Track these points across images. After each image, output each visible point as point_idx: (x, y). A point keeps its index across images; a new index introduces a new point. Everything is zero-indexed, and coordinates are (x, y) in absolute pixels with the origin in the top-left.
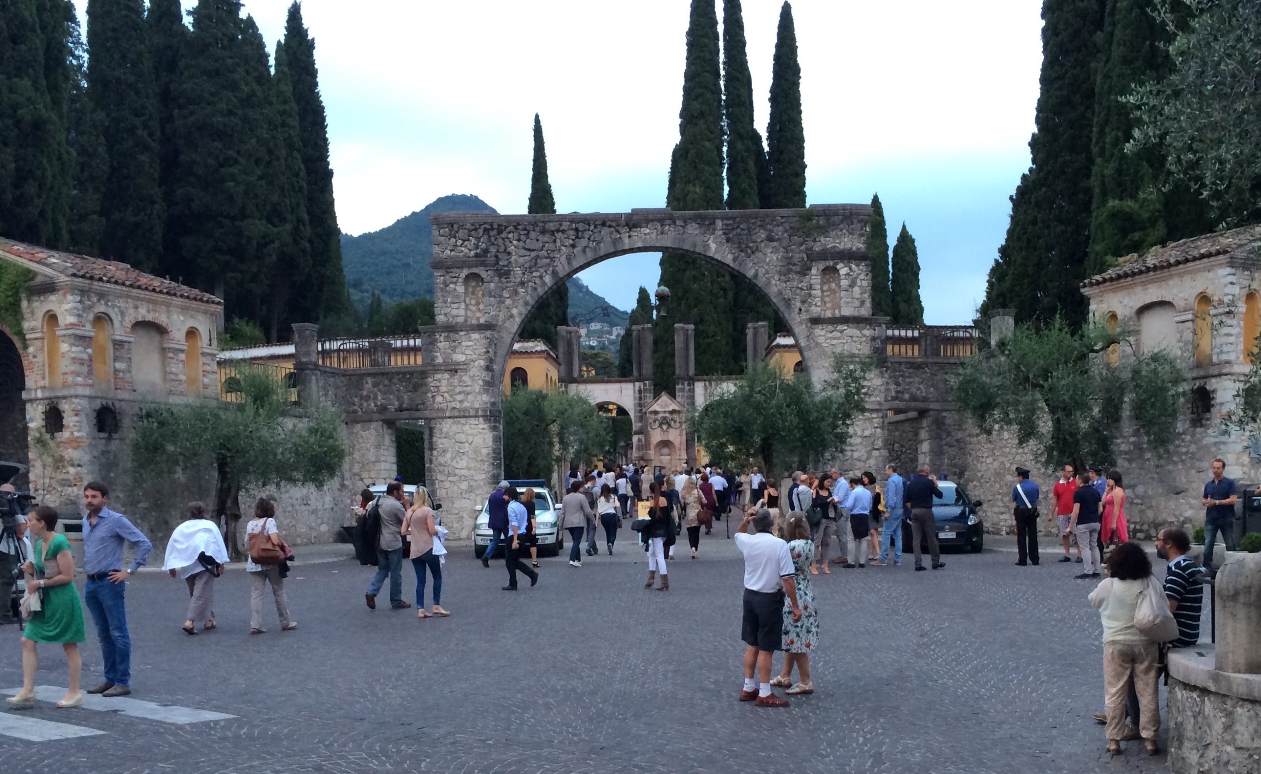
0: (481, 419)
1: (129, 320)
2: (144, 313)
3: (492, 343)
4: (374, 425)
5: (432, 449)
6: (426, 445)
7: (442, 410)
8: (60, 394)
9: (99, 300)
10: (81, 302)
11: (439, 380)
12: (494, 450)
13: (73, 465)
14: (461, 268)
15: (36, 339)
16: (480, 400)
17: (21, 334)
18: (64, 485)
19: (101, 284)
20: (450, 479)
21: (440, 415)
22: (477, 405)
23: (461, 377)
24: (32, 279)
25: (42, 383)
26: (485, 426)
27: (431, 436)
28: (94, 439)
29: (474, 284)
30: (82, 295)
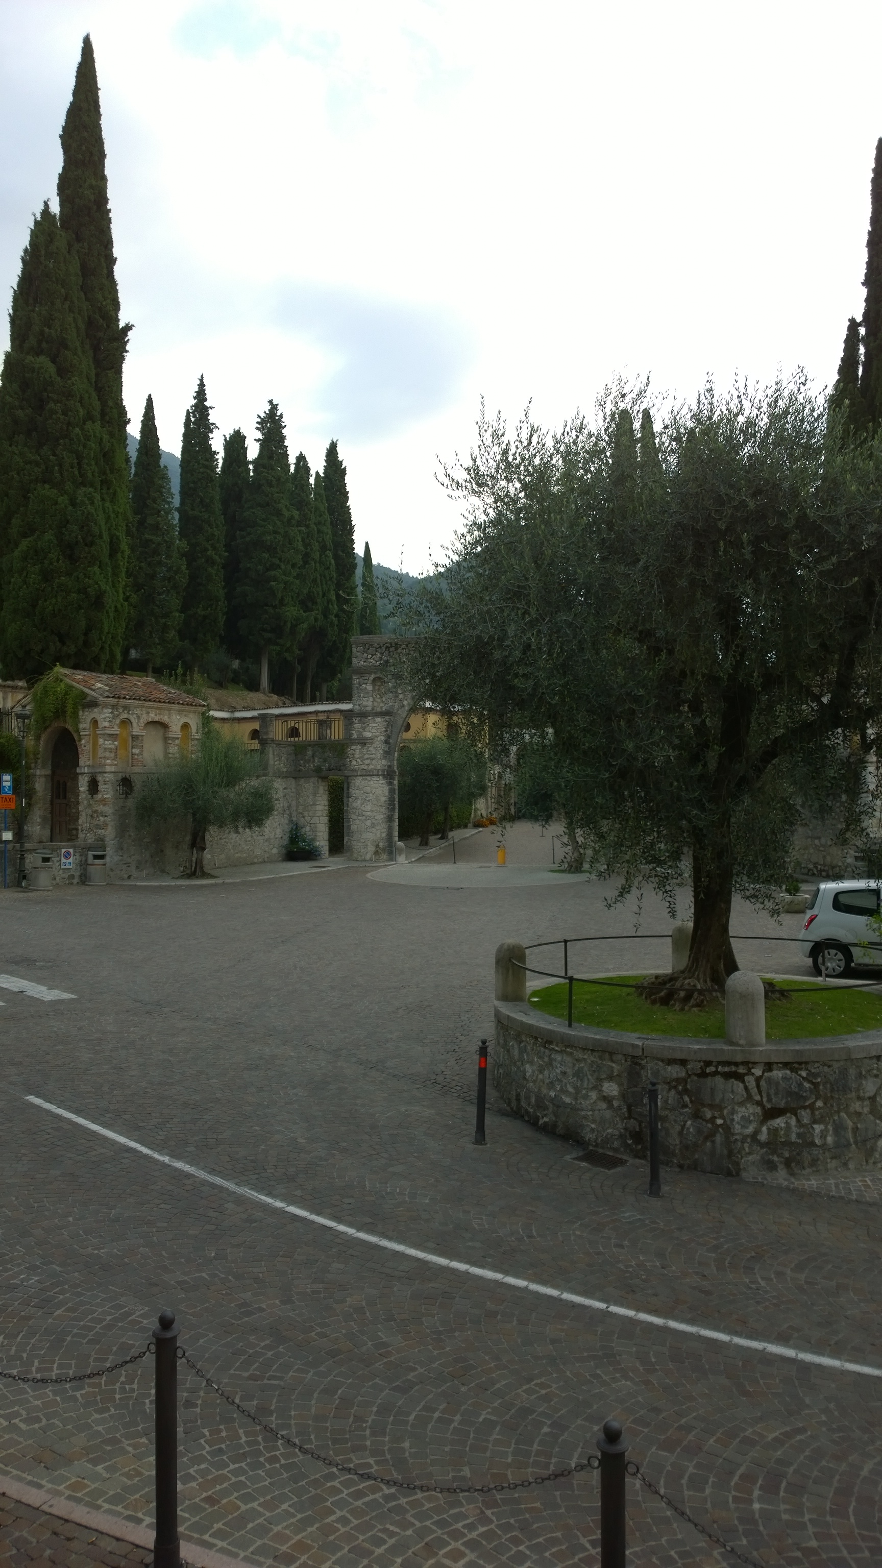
0: (381, 777)
1: (143, 721)
2: (153, 716)
3: (390, 725)
4: (312, 780)
5: (348, 797)
6: (345, 795)
7: (356, 770)
8: (97, 771)
9: (123, 711)
10: (112, 713)
11: (354, 750)
12: (389, 798)
13: (102, 816)
14: (370, 673)
15: (86, 735)
16: (380, 764)
17: (78, 731)
18: (97, 828)
19: (125, 700)
20: (360, 818)
21: (354, 774)
22: (378, 767)
23: (368, 748)
24: (85, 698)
25: (88, 763)
26: (384, 782)
27: (348, 788)
28: (116, 799)
29: (379, 684)
30: (113, 709)
